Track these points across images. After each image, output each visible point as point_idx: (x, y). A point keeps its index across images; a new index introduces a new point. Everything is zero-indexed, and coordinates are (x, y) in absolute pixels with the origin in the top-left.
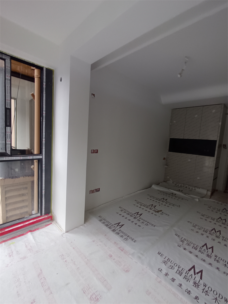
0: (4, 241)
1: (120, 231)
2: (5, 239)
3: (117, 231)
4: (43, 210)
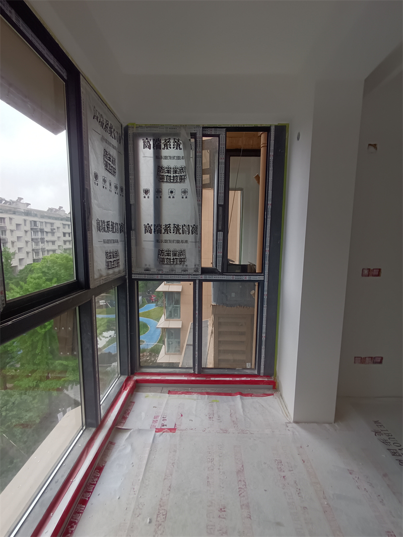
0: (208, 393)
2: (209, 391)
4: (262, 367)
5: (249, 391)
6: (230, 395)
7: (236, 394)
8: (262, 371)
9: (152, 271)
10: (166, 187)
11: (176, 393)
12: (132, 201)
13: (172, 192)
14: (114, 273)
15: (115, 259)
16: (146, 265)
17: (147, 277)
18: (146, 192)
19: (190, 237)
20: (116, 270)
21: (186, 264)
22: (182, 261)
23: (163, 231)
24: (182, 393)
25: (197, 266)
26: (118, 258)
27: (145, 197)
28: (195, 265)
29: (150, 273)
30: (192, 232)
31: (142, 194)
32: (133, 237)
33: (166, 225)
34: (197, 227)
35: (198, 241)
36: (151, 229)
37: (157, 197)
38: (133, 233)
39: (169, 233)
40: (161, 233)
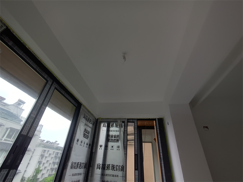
10: (110, 144)
12: (94, 151)
13: (112, 147)
18: (101, 146)
19: (120, 173)
23: (106, 168)
27: (100, 149)
30: (121, 170)
31: (99, 147)
32: (90, 171)
33: (108, 165)
34: (123, 167)
35: (124, 176)
36: (100, 167)
37: (105, 149)
38: (91, 168)
39: (109, 170)
40: (105, 170)
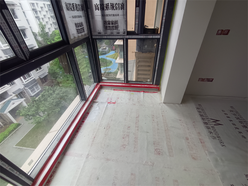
1: (212, 127)
3: (209, 126)
4: (155, 81)
5: (147, 91)
6: (139, 92)
7: (142, 92)
8: (154, 83)
9: (102, 34)
11: (117, 90)
14: (82, 35)
15: (81, 27)
16: (98, 30)
17: (100, 37)
19: (120, 12)
20: (83, 34)
21: (119, 29)
22: (117, 28)
23: (105, 8)
24: (119, 90)
25: (124, 31)
26: (83, 27)
28: (124, 30)
29: (101, 35)
30: (121, 8)
32: (90, 13)
35: (125, 14)
36: (99, 8)
38: (89, 10)
39: (108, 9)
40: (104, 10)
